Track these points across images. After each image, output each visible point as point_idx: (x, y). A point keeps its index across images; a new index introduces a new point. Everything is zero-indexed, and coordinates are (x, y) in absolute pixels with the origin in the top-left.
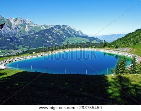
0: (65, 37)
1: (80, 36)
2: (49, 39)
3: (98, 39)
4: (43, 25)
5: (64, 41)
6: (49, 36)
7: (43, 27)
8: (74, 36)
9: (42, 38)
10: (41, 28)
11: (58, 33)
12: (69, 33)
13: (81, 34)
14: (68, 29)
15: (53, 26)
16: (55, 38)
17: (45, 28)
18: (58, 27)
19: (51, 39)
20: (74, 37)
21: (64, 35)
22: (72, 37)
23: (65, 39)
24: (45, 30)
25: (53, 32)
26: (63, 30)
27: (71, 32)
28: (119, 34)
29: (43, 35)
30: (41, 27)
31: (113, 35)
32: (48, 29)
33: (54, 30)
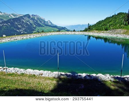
0: (35, 26)
1: (50, 26)
2: (19, 29)
3: (66, 28)
4: (12, 14)
5: (34, 30)
6: (19, 25)
7: (12, 15)
8: (43, 25)
9: (11, 27)
10: (10, 17)
11: (28, 23)
12: (39, 22)
13: (50, 24)
14: (38, 19)
15: (22, 16)
16: (24, 27)
17: (13, 17)
18: (28, 16)
19: (20, 29)
20: (44, 27)
21: (34, 24)
22: (42, 26)
23: (35, 28)
24: (13, 19)
25: (23, 21)
26: (33, 19)
27: (41, 22)
28: (84, 24)
29: (13, 24)
30: (10, 15)
31: (79, 25)
32: (17, 18)
33: (24, 19)
